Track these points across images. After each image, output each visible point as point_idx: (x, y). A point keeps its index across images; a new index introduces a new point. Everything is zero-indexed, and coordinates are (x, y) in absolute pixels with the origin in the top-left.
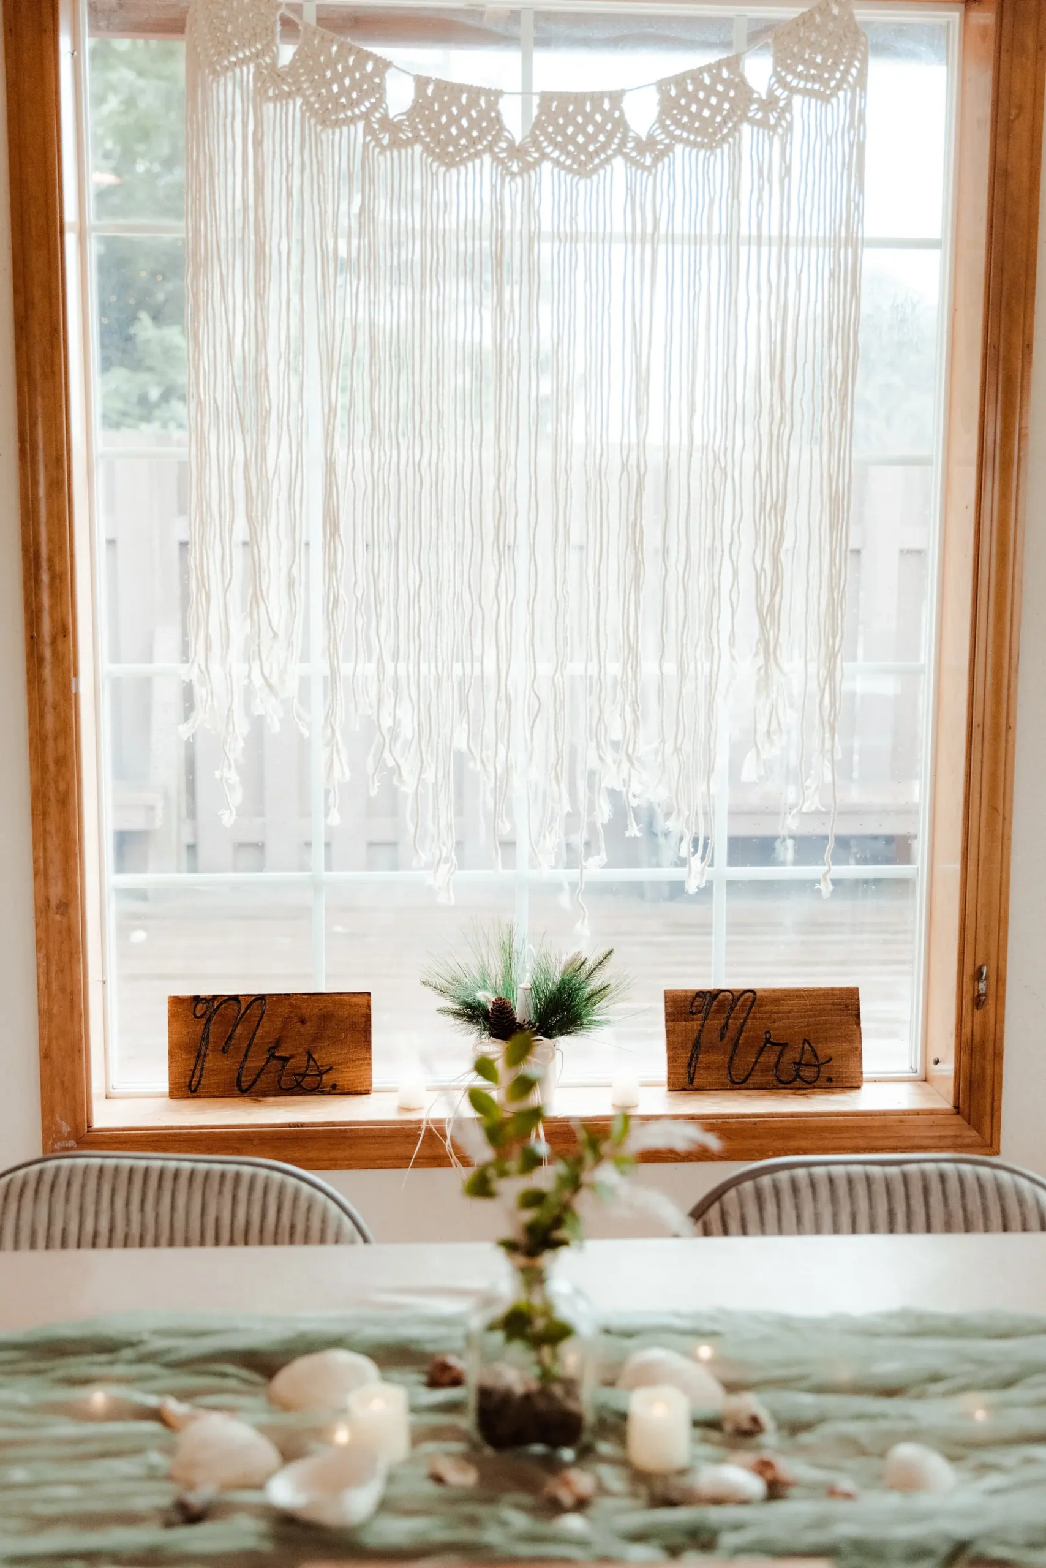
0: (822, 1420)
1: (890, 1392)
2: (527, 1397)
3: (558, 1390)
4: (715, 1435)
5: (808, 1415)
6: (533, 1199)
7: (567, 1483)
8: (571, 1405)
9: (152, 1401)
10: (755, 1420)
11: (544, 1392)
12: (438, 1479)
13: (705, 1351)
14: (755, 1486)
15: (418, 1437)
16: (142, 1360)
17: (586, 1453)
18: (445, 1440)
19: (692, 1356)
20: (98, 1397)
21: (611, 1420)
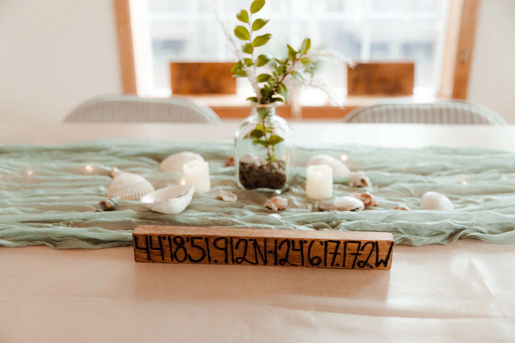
0: (393, 182)
1: (424, 174)
2: (261, 167)
3: (276, 165)
4: (345, 187)
5: (388, 181)
6: (265, 78)
7: (274, 201)
8: (281, 171)
9: (109, 169)
10: (363, 181)
11: (270, 165)
12: (221, 199)
13: (344, 158)
14: (360, 204)
15: (213, 184)
16: (109, 155)
17: (286, 191)
18: (226, 185)
19: (339, 158)
20: (89, 168)
21: (299, 180)
